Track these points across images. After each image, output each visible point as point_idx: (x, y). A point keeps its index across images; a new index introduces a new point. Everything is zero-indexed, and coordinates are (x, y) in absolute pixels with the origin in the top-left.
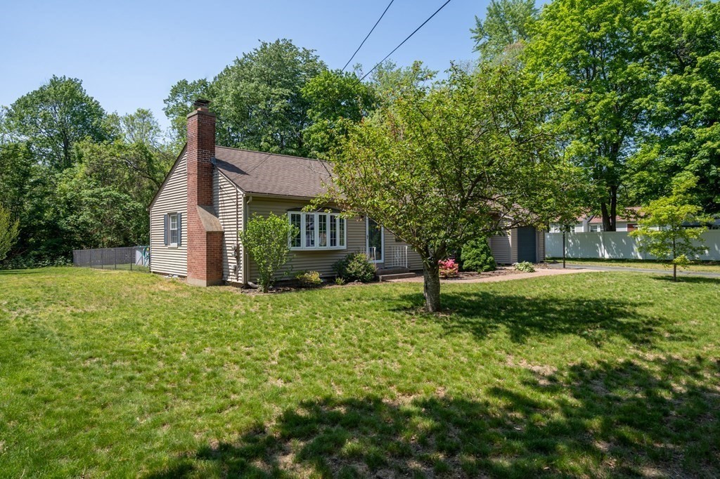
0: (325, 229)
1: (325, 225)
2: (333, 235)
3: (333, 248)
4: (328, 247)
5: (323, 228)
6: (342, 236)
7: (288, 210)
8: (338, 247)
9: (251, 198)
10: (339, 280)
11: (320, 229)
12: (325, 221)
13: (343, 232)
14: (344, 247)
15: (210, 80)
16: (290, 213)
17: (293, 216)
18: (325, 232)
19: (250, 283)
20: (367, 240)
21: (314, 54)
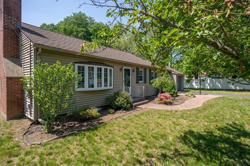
0: (101, 76)
1: (101, 74)
2: (106, 80)
3: (106, 88)
4: (103, 88)
5: (99, 76)
6: (110, 81)
7: (75, 63)
8: (108, 87)
9: (40, 50)
10: (111, 111)
11: (98, 76)
12: (101, 71)
13: (111, 78)
14: (112, 87)
15: (55, 24)
16: (77, 65)
17: (79, 67)
18: (101, 78)
19: (40, 120)
20: (124, 83)
21: (93, 19)
